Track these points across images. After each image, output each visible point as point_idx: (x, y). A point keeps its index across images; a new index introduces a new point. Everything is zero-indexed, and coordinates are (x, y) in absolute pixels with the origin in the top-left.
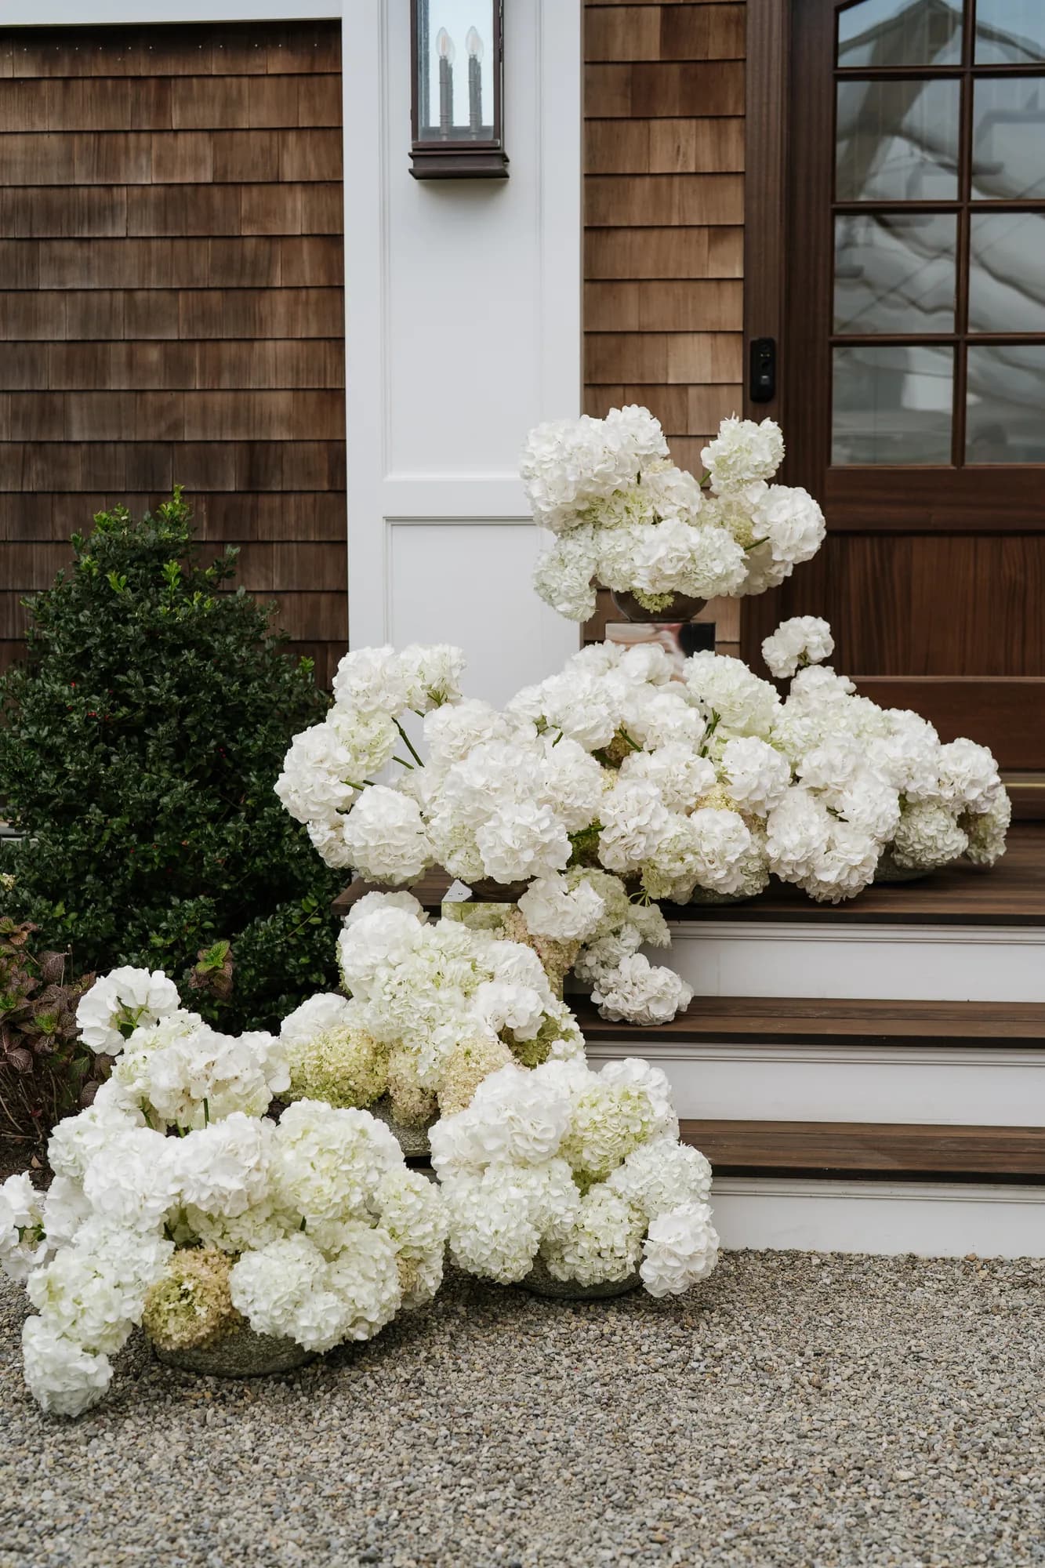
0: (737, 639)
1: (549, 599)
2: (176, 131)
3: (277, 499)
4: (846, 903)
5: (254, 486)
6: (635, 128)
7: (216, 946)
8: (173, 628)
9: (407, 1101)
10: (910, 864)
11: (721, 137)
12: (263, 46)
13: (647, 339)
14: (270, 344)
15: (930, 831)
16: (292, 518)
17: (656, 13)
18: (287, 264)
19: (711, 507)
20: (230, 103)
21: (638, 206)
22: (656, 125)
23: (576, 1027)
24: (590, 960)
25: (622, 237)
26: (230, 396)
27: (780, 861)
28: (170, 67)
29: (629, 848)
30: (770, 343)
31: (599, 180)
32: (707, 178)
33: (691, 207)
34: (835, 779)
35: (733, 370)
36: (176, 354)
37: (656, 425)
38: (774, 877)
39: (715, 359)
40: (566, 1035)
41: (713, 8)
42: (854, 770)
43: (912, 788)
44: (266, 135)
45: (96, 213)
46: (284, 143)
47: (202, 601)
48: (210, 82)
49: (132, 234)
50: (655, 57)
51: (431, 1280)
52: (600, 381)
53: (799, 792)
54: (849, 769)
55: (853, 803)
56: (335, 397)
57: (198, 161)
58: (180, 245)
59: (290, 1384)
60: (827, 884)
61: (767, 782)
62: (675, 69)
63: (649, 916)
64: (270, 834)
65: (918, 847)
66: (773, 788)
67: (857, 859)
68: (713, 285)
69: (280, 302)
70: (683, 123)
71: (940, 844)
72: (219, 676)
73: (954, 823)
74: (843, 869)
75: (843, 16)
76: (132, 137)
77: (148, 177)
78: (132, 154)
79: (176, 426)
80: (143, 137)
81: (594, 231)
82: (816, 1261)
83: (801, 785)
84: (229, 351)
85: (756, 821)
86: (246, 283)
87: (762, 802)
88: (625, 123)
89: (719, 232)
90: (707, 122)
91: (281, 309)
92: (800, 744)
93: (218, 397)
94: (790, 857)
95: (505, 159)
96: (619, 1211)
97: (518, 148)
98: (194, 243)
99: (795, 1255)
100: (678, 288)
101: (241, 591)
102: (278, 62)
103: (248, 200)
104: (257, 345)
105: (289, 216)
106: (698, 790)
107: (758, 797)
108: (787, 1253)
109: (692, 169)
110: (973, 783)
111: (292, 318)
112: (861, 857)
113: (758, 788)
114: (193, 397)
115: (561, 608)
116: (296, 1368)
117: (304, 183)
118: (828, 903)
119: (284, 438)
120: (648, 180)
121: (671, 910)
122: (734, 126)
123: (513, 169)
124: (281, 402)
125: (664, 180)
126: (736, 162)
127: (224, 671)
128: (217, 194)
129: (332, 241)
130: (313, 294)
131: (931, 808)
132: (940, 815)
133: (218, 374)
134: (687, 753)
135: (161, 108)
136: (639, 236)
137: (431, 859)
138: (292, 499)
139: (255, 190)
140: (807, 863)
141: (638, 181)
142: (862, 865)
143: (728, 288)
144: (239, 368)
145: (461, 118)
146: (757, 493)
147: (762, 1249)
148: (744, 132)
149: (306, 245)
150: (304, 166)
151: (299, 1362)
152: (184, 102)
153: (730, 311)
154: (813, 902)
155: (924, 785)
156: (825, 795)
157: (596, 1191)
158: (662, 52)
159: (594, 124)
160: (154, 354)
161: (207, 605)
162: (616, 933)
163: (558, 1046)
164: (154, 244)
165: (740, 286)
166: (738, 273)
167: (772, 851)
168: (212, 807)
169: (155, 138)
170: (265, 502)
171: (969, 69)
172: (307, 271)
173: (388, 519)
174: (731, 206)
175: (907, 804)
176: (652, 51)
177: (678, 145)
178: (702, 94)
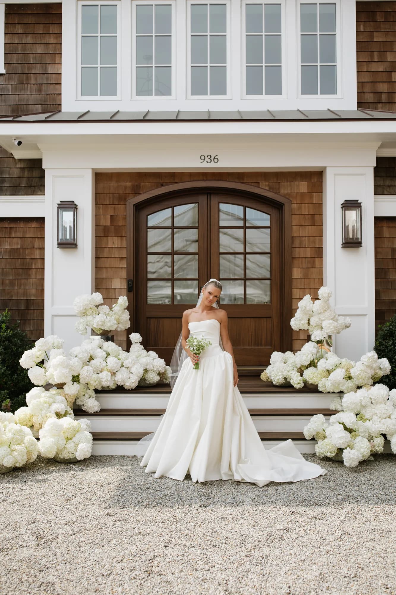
0: (126, 339)
1: (78, 331)
2: (13, 238)
3: (32, 311)
4: (132, 390)
5: (27, 308)
6: (105, 238)
7: (7, 400)
8: (3, 337)
9: (36, 426)
10: (148, 382)
11: (122, 240)
12: (31, 221)
13: (107, 279)
14: (31, 280)
15: (151, 376)
16: (35, 315)
17: (109, 216)
18: (35, 264)
19: (111, 312)
20: (24, 232)
21: (106, 254)
22: (109, 237)
23: (72, 412)
24: (78, 400)
25: (102, 259)
26: (23, 290)
27: (117, 381)
28: (12, 225)
29: (84, 379)
30: (132, 280)
31: (98, 248)
32: (120, 248)
33: (116, 254)
34: (130, 365)
35: (125, 285)
36: (12, 282)
37: (101, 297)
38: (117, 384)
39: (121, 283)
40: (70, 414)
41: (120, 216)
42: (134, 363)
43: (148, 367)
44: (31, 239)
46: (35, 240)
47: (10, 331)
48: (20, 228)
49: (4, 258)
50: (109, 225)
51: (34, 457)
52: (98, 288)
53: (124, 368)
54: (133, 363)
55: (133, 370)
56: (43, 290)
57: (17, 244)
58: (13, 260)
59: (4, 475)
60: (128, 386)
61: (115, 365)
62: (113, 227)
63: (91, 392)
64: (22, 379)
65: (149, 379)
66: (116, 366)
67: (133, 381)
68: (121, 269)
69: (34, 271)
70: (114, 237)
71: (154, 378)
72: (13, 347)
73: (157, 374)
74: (131, 383)
75: (148, 217)
76: (4, 238)
77: (7, 247)
78: (4, 242)
79: (12, 296)
80: (7, 239)
81: (98, 258)
82: (116, 457)
83: (124, 367)
84: (23, 281)
85: (114, 374)
86: (27, 268)
87: (114, 370)
88: (103, 237)
89: (122, 259)
90: (119, 237)
91: (34, 273)
92: (123, 359)
93: (20, 290)
94: (119, 380)
95: (76, 245)
96: (73, 444)
97: (79, 243)
98: (16, 260)
99: (112, 456)
100: (114, 269)
101: (19, 329)
102: (34, 225)
103: (27, 251)
104: (29, 280)
105: (36, 254)
106: (102, 367)
107: (113, 368)
108: (111, 456)
109: (116, 246)
110: (160, 367)
111: (36, 274)
112: (134, 380)
113: (113, 367)
114: (15, 290)
115: (80, 333)
116: (6, 473)
117: (39, 248)
118: (129, 390)
119: (34, 298)
120: (108, 248)
121: (96, 391)
122: (124, 238)
123: (78, 247)
124: (33, 291)
125: (111, 248)
126: (125, 245)
127: (14, 346)
128: (21, 250)
130: (40, 270)
131: (152, 371)
132: (154, 373)
133: (21, 286)
134: (101, 360)
135: (10, 233)
136: (106, 259)
137: (46, 380)
138: (35, 311)
139: (29, 249)
140: (123, 381)
141: (106, 249)
142: (135, 382)
143: (123, 269)
144: (25, 284)
145: (67, 237)
147: (107, 455)
148: (126, 239)
149: (39, 260)
150: (39, 245)
151: (7, 471)
152: (15, 232)
153: (124, 274)
154: (126, 390)
156: (128, 369)
157: (70, 441)
158: (110, 224)
159: (97, 237)
160: (7, 282)
161: (11, 332)
162: (84, 395)
163: (68, 415)
164: (8, 260)
165: (126, 269)
166: (126, 267)
167: (116, 379)
168: (9, 373)
169: (9, 239)
170: (30, 312)
171: (173, 227)
173: (53, 315)
174: (124, 254)
175: (146, 371)
176: (108, 224)
177: (113, 242)
178: (118, 232)
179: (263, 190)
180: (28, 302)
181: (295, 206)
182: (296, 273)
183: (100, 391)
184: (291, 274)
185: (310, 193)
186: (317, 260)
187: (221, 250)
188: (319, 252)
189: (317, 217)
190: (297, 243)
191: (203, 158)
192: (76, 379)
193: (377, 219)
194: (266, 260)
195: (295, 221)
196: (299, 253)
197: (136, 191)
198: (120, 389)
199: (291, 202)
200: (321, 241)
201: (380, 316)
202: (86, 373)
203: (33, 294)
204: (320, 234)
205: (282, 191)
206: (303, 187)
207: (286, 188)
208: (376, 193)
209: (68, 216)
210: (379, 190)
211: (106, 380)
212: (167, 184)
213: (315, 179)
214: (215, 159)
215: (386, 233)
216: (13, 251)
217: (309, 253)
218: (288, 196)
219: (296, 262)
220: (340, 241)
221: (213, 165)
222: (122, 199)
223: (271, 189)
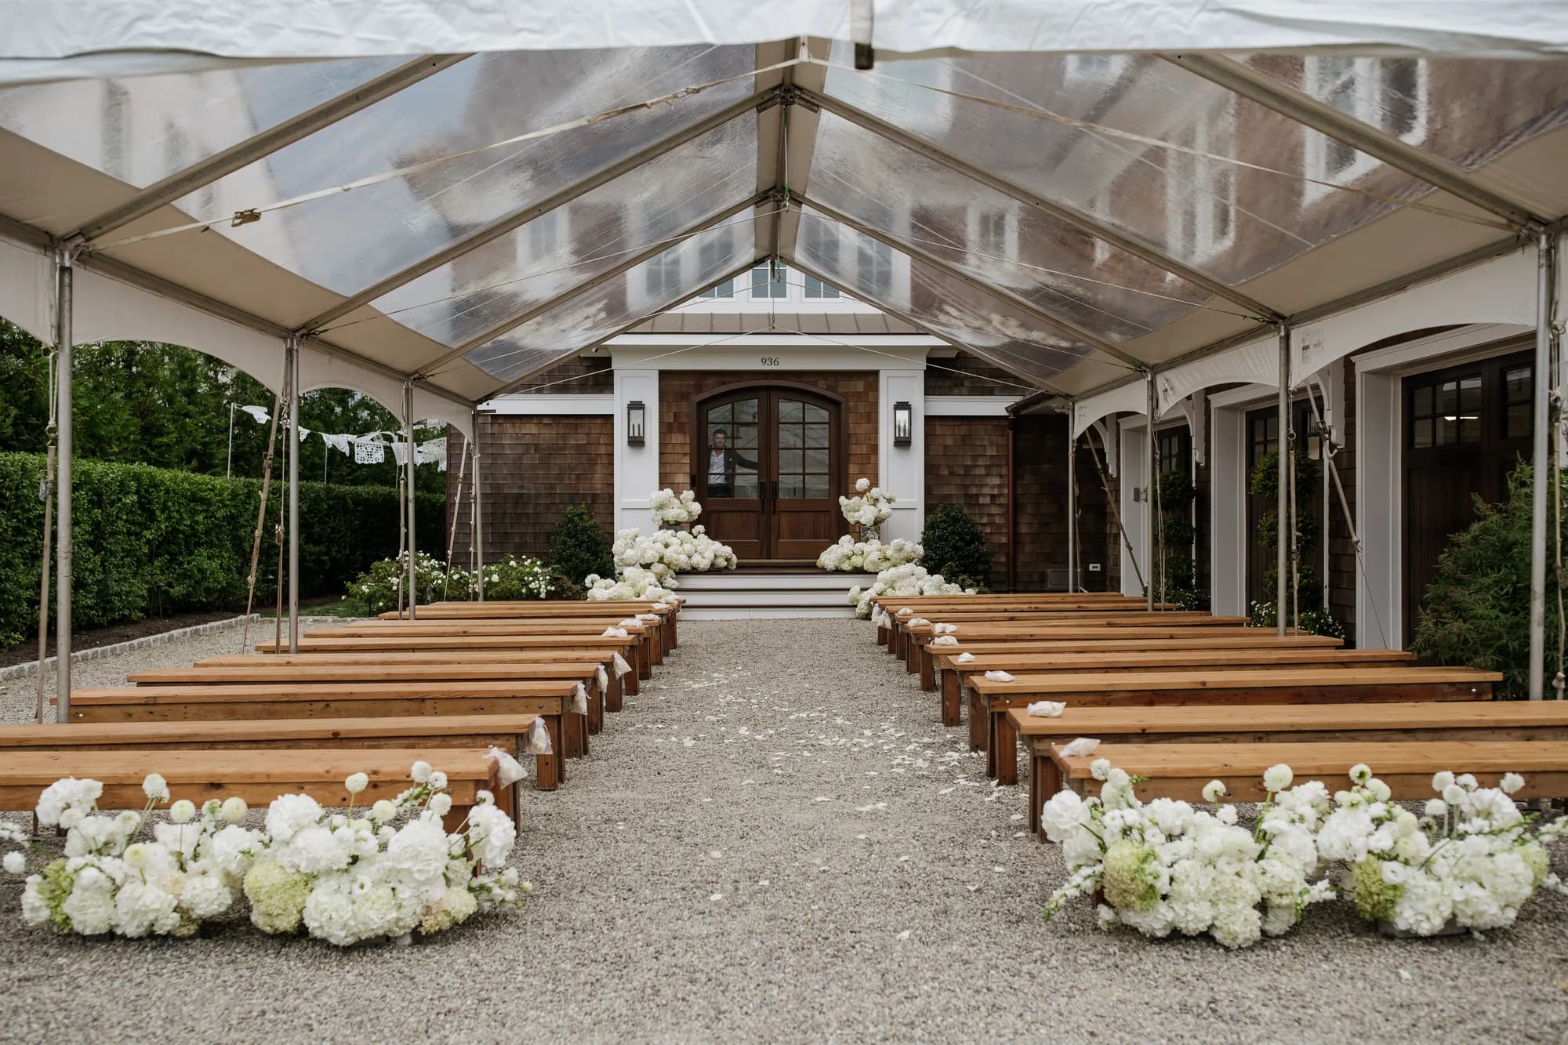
1: (654, 522)
2: (579, 434)
3: (600, 504)
4: (705, 572)
6: (669, 434)
8: (585, 527)
10: (716, 565)
11: (685, 437)
12: (598, 419)
13: (671, 475)
14: (599, 474)
16: (601, 508)
17: (672, 413)
19: (682, 505)
20: (590, 428)
21: (670, 449)
22: (673, 434)
24: (663, 577)
25: (666, 455)
26: (589, 484)
27: (694, 564)
28: (579, 422)
29: (669, 560)
30: (694, 475)
31: (662, 444)
32: (683, 444)
33: (679, 450)
34: (703, 551)
35: (688, 480)
36: (578, 476)
37: (672, 491)
38: (693, 566)
39: (683, 478)
41: (683, 413)
42: (707, 550)
43: (717, 553)
44: (599, 434)
45: (563, 449)
46: (602, 436)
48: (586, 425)
49: (570, 453)
50: (673, 422)
52: (662, 483)
53: (697, 553)
55: (706, 555)
56: (612, 484)
57: (583, 439)
58: (579, 455)
60: (702, 568)
62: (676, 424)
63: (672, 572)
65: (719, 563)
68: (684, 464)
69: (601, 466)
70: (678, 434)
71: (722, 562)
73: (724, 559)
74: (703, 565)
75: (710, 412)
76: (570, 434)
77: (573, 442)
78: (570, 438)
79: (578, 490)
80: (573, 434)
81: (661, 454)
83: (697, 551)
84: (589, 476)
85: (690, 557)
86: (592, 463)
87: (690, 554)
88: (667, 434)
89: (685, 454)
90: (682, 434)
93: (587, 484)
95: (644, 443)
97: (647, 440)
98: (582, 455)
100: (678, 464)
102: (599, 421)
103: (593, 447)
105: (603, 450)
106: (679, 551)
109: (680, 442)
110: (728, 553)
112: (707, 564)
113: (690, 552)
114: (581, 484)
115: (656, 523)
117: (606, 444)
119: (601, 493)
120: (671, 444)
121: (677, 573)
122: (688, 435)
124: (602, 486)
125: (675, 444)
126: (688, 441)
128: (587, 445)
129: (611, 455)
130: (608, 464)
131: (721, 557)
133: (587, 480)
134: (678, 545)
135: (576, 429)
136: (670, 455)
138: (603, 504)
139: (597, 445)
140: (697, 564)
141: (669, 444)
143: (687, 465)
144: (591, 479)
145: (636, 434)
146: (690, 503)
149: (606, 455)
150: (606, 441)
152: (582, 429)
153: (687, 469)
154: (701, 571)
155: (719, 553)
156: (702, 554)
159: (661, 434)
160: (574, 476)
161: (591, 523)
162: (667, 572)
164: (574, 455)
165: (689, 464)
166: (689, 462)
167: (693, 562)
169: (575, 434)
171: (733, 423)
172: (605, 460)
173: (623, 509)
174: (687, 449)
175: (716, 557)
176: (672, 420)
177: (677, 438)
178: (681, 430)
179: (821, 388)
180: (594, 496)
181: (851, 404)
182: (853, 469)
183: (681, 573)
184: (847, 469)
185: (866, 393)
186: (873, 457)
187: (781, 446)
188: (875, 449)
189: (872, 415)
190: (853, 439)
191: (764, 361)
192: (661, 560)
193: (928, 419)
194: (824, 456)
195: (852, 419)
196: (855, 449)
197: (699, 389)
198: (694, 571)
199: (848, 401)
200: (876, 439)
201: (929, 509)
202: (669, 554)
203: (598, 488)
204: (876, 431)
205: (840, 390)
206: (859, 386)
207: (844, 387)
208: (927, 393)
209: (636, 415)
210: (929, 391)
211: (683, 561)
212: (729, 383)
213: (871, 379)
214: (776, 362)
215: (939, 430)
216: (578, 446)
217: (864, 449)
218: (846, 395)
219: (853, 459)
220: (892, 440)
221: (773, 368)
222: (684, 396)
223: (829, 388)
